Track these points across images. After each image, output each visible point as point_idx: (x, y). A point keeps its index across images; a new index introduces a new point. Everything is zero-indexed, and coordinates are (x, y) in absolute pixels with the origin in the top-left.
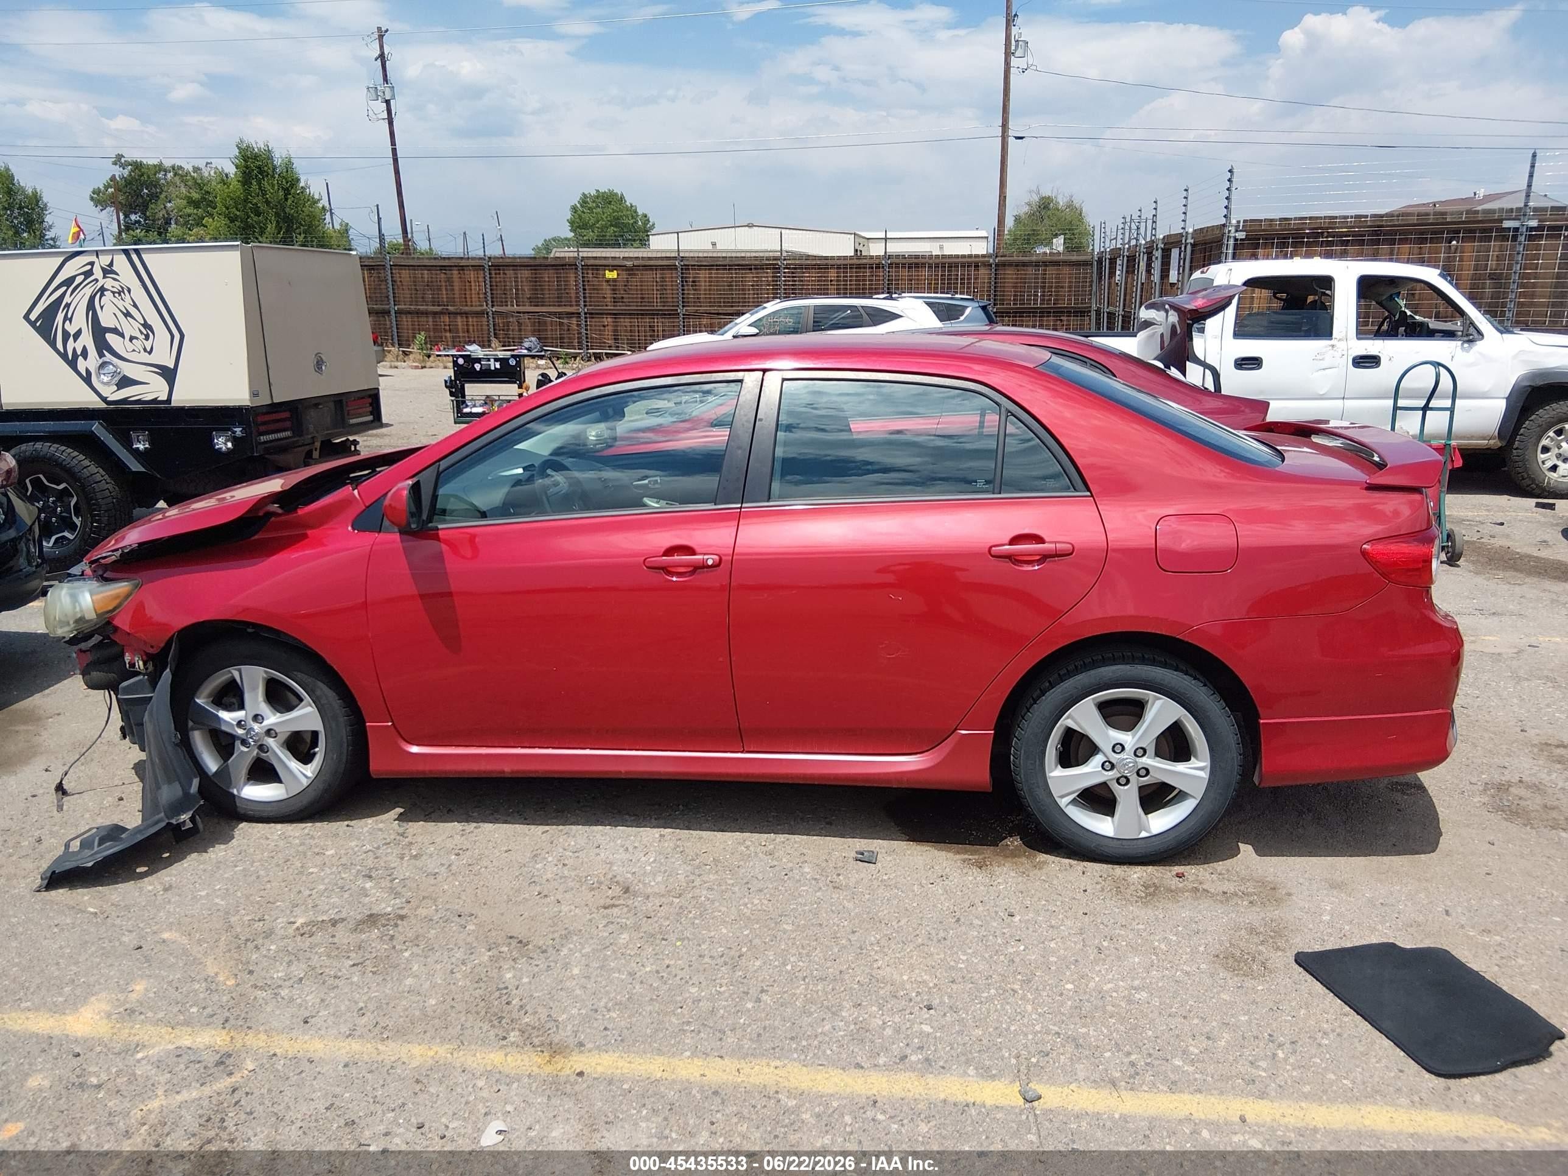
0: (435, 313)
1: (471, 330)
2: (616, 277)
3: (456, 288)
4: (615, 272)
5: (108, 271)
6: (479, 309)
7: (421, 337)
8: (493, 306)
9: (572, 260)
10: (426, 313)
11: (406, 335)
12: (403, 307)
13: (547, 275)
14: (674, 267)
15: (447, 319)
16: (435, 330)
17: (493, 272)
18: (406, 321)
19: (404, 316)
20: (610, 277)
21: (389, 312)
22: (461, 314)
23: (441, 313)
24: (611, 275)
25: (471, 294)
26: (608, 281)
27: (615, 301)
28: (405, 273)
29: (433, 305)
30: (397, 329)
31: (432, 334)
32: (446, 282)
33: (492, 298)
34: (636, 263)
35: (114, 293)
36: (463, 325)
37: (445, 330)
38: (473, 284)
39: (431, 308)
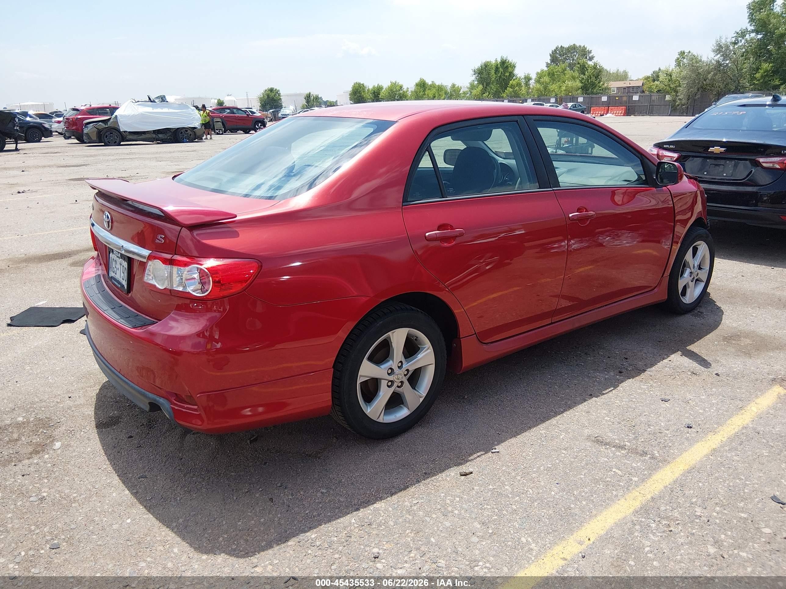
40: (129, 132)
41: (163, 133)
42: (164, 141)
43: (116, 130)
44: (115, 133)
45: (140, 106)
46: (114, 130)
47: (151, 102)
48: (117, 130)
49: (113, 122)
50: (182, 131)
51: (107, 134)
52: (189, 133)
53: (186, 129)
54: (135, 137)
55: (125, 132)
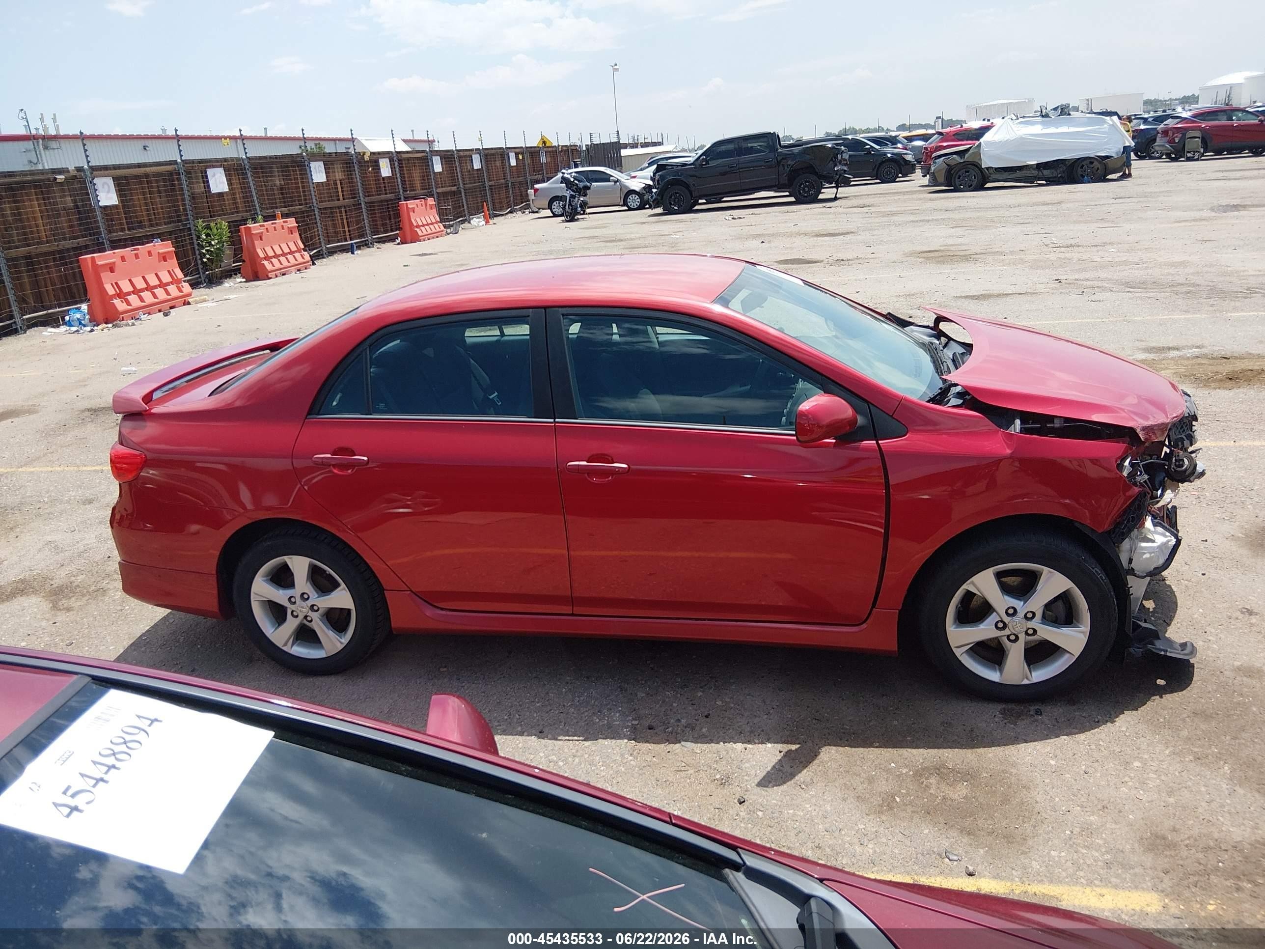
40: (996, 169)
41: (1052, 168)
42: (1052, 181)
43: (974, 165)
44: (973, 172)
45: (1022, 125)
46: (973, 167)
47: (1043, 116)
48: (976, 166)
49: (973, 153)
50: (1084, 163)
51: (960, 173)
52: (1096, 167)
53: (1090, 160)
54: (1006, 175)
55: (987, 169)
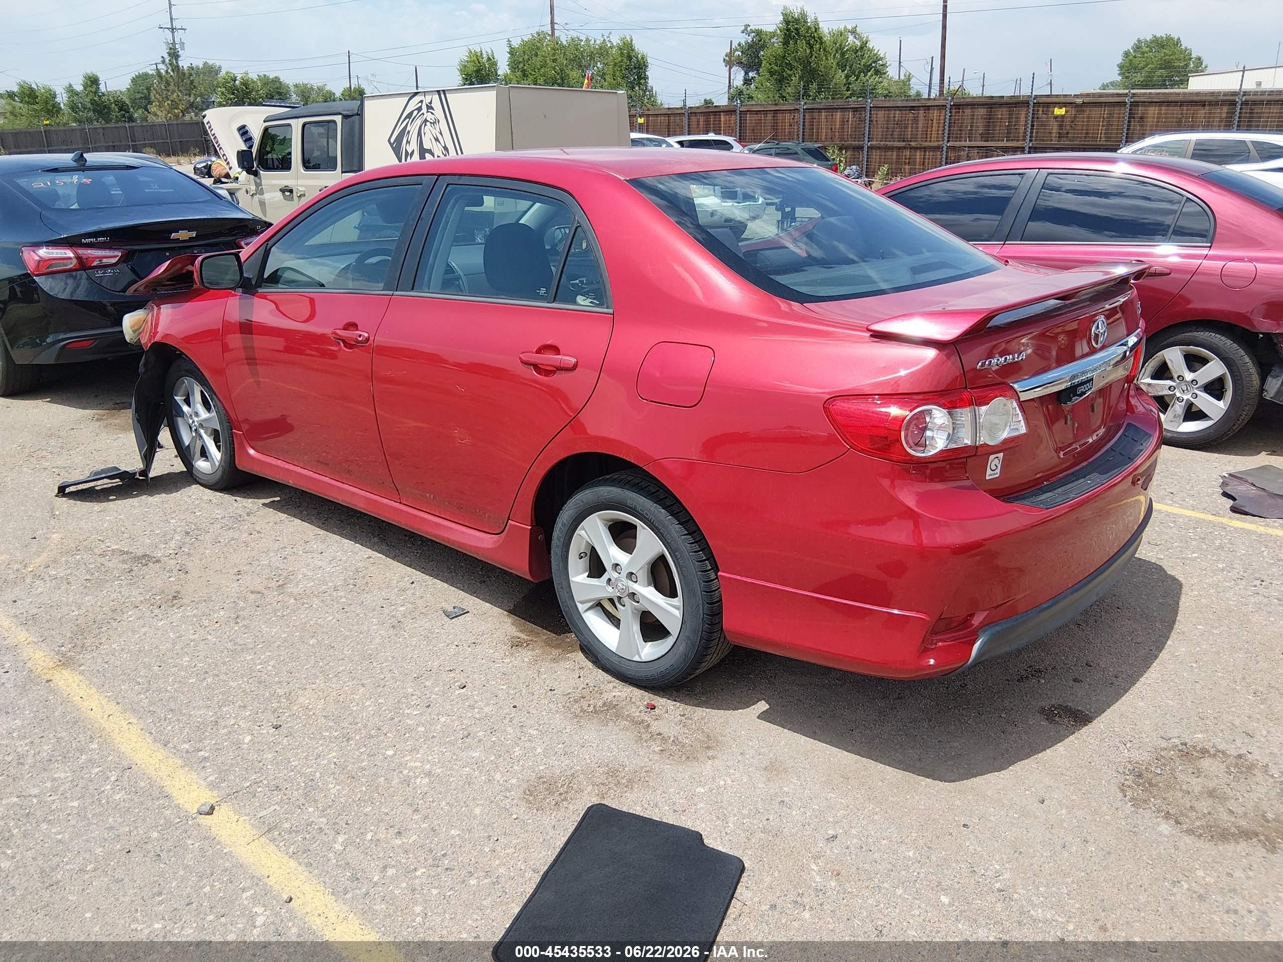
0: (899, 148)
1: (926, 163)
2: (1063, 113)
3: (920, 125)
4: (1064, 109)
5: (430, 107)
6: (936, 144)
7: (885, 168)
8: (948, 141)
9: (1025, 99)
10: (892, 148)
11: (873, 167)
12: (875, 143)
13: (1003, 113)
14: (1123, 104)
15: (908, 153)
16: (897, 162)
17: (954, 111)
18: (875, 155)
19: (874, 151)
20: (1059, 113)
21: (863, 148)
22: (920, 148)
23: (905, 148)
24: (1059, 111)
25: (932, 131)
26: (1056, 117)
27: (1060, 136)
28: (881, 113)
29: (899, 141)
30: (867, 161)
31: (894, 166)
32: (912, 120)
33: (949, 134)
34: (1087, 100)
35: (431, 123)
36: (920, 158)
37: (905, 163)
38: (934, 121)
39: (897, 144)
